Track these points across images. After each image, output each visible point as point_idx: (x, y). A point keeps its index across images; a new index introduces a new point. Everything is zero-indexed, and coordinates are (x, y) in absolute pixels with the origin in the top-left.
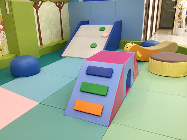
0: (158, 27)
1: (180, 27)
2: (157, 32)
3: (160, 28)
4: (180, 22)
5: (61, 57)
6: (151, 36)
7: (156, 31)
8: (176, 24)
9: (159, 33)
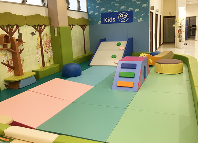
0: (162, 42)
1: (180, 41)
2: (162, 46)
3: (164, 43)
4: (179, 37)
5: (89, 66)
6: (156, 49)
7: (160, 45)
8: (177, 39)
9: (163, 47)
